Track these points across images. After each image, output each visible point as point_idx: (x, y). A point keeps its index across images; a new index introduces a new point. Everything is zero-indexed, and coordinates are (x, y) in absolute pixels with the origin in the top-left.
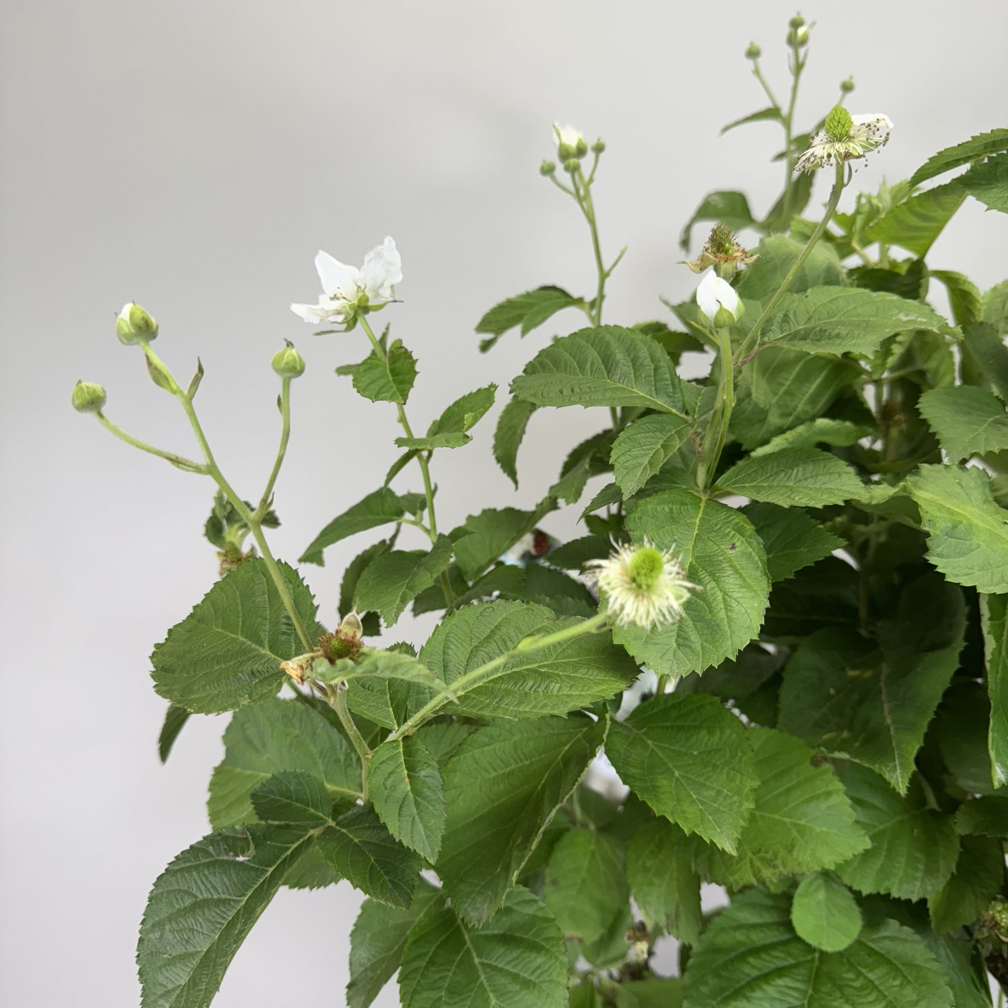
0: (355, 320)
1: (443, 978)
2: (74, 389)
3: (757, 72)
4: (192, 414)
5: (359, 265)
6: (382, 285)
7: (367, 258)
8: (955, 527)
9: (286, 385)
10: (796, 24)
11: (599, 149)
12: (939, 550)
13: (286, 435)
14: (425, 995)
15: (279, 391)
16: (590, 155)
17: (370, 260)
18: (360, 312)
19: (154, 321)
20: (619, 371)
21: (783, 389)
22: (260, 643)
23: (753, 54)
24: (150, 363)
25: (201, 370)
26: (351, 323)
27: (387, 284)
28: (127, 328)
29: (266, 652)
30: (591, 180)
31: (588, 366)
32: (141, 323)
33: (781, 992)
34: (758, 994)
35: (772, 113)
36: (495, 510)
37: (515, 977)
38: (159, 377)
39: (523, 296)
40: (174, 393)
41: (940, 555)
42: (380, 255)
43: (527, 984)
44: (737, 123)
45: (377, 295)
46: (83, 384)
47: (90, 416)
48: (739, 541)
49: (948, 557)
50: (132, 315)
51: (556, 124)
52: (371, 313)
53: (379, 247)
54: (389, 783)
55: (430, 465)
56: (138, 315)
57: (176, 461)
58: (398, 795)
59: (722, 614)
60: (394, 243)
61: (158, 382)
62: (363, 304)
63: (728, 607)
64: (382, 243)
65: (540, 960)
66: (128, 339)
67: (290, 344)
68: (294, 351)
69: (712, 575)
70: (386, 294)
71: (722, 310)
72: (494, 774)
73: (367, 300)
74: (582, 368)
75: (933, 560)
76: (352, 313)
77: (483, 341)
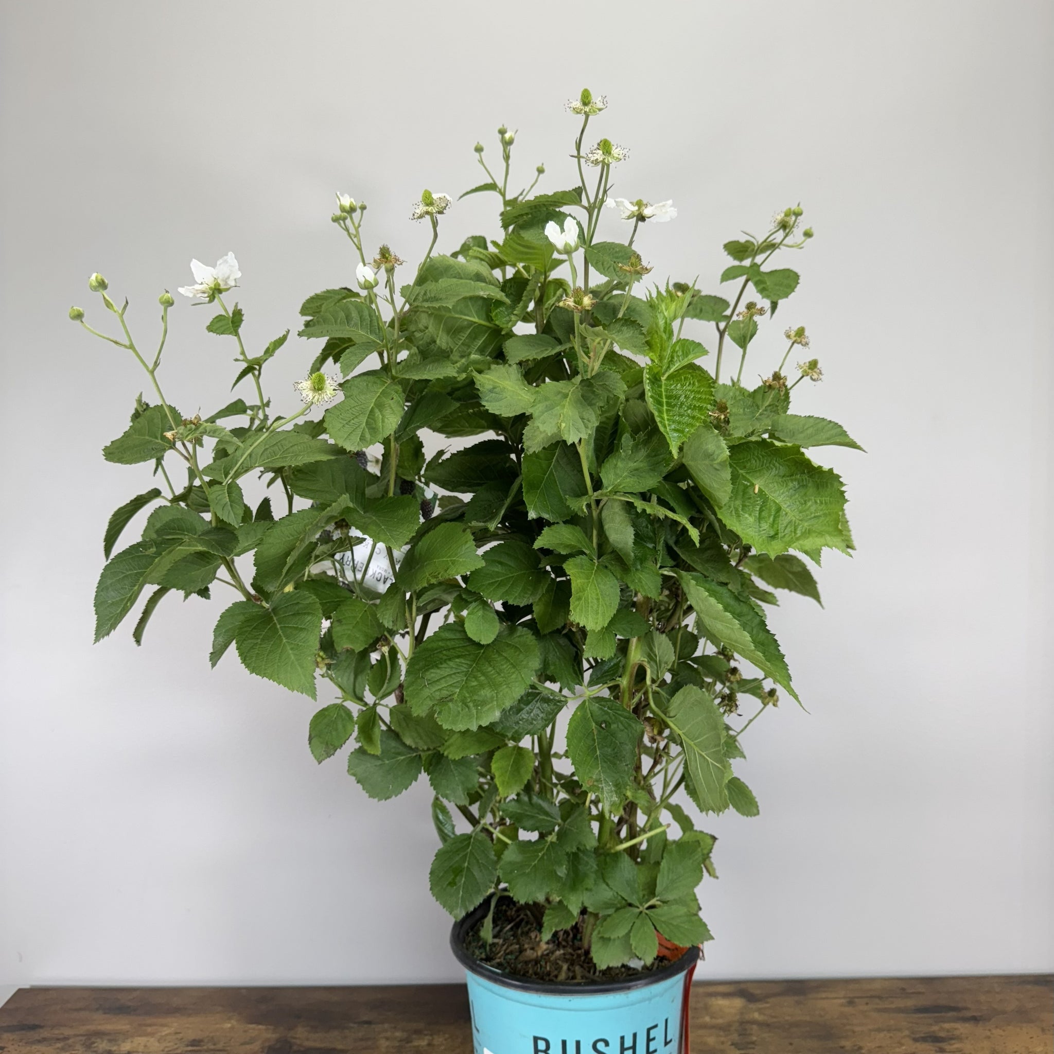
0: (214, 297)
1: (260, 635)
2: (70, 310)
3: (481, 161)
4: (123, 321)
5: (214, 266)
6: (228, 278)
7: (218, 263)
8: (494, 388)
9: (166, 310)
10: (502, 132)
11: (363, 208)
12: (487, 398)
13: (166, 332)
14: (250, 641)
15: (162, 313)
16: (359, 211)
17: (220, 264)
18: (216, 292)
19: (106, 281)
20: (353, 323)
21: (461, 342)
22: (156, 438)
23: (479, 150)
24: (104, 298)
25: (127, 302)
26: (212, 298)
27: (232, 278)
28: (94, 283)
29: (160, 441)
30: (359, 226)
31: (339, 321)
32: (101, 281)
33: (457, 665)
34: (444, 665)
35: (492, 187)
36: (313, 421)
37: (296, 628)
38: (108, 305)
39: (324, 292)
40: (115, 312)
41: (487, 401)
42: (226, 261)
43: (302, 629)
44: (467, 193)
45: (226, 284)
46: (75, 308)
47: (78, 322)
48: (396, 397)
49: (491, 402)
50: (96, 277)
51: (338, 193)
52: (224, 293)
53: (225, 257)
54: (218, 498)
55: (261, 380)
56: (99, 278)
57: (116, 343)
58: (223, 502)
59: (380, 424)
60: (233, 255)
61: (108, 307)
62: (217, 287)
63: (383, 421)
64: (227, 255)
65: (309, 618)
66: (95, 289)
67: (167, 292)
68: (169, 295)
69: (380, 410)
70: (232, 283)
71: (366, 281)
72: (291, 538)
73: (219, 285)
74: (336, 322)
75: (483, 403)
76: (211, 292)
77: (306, 321)
